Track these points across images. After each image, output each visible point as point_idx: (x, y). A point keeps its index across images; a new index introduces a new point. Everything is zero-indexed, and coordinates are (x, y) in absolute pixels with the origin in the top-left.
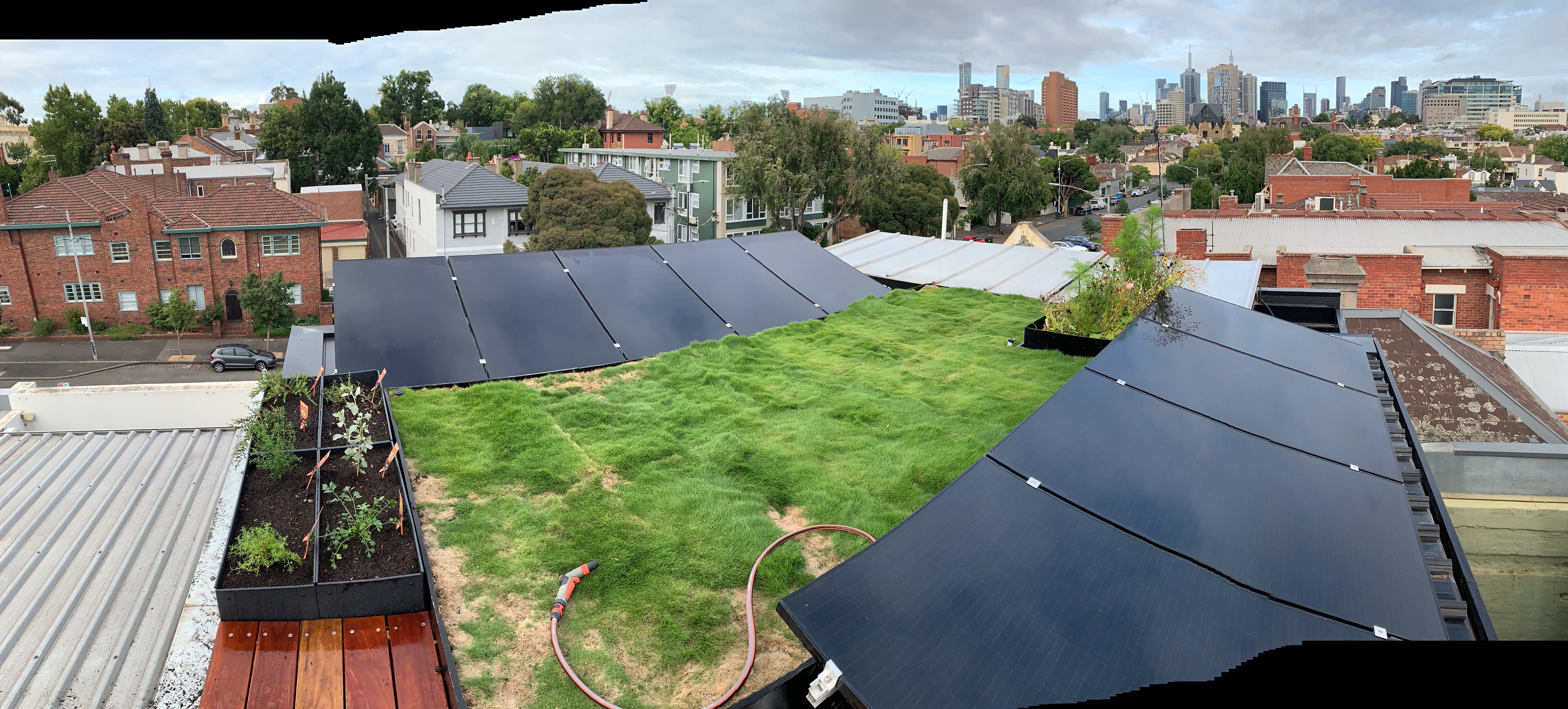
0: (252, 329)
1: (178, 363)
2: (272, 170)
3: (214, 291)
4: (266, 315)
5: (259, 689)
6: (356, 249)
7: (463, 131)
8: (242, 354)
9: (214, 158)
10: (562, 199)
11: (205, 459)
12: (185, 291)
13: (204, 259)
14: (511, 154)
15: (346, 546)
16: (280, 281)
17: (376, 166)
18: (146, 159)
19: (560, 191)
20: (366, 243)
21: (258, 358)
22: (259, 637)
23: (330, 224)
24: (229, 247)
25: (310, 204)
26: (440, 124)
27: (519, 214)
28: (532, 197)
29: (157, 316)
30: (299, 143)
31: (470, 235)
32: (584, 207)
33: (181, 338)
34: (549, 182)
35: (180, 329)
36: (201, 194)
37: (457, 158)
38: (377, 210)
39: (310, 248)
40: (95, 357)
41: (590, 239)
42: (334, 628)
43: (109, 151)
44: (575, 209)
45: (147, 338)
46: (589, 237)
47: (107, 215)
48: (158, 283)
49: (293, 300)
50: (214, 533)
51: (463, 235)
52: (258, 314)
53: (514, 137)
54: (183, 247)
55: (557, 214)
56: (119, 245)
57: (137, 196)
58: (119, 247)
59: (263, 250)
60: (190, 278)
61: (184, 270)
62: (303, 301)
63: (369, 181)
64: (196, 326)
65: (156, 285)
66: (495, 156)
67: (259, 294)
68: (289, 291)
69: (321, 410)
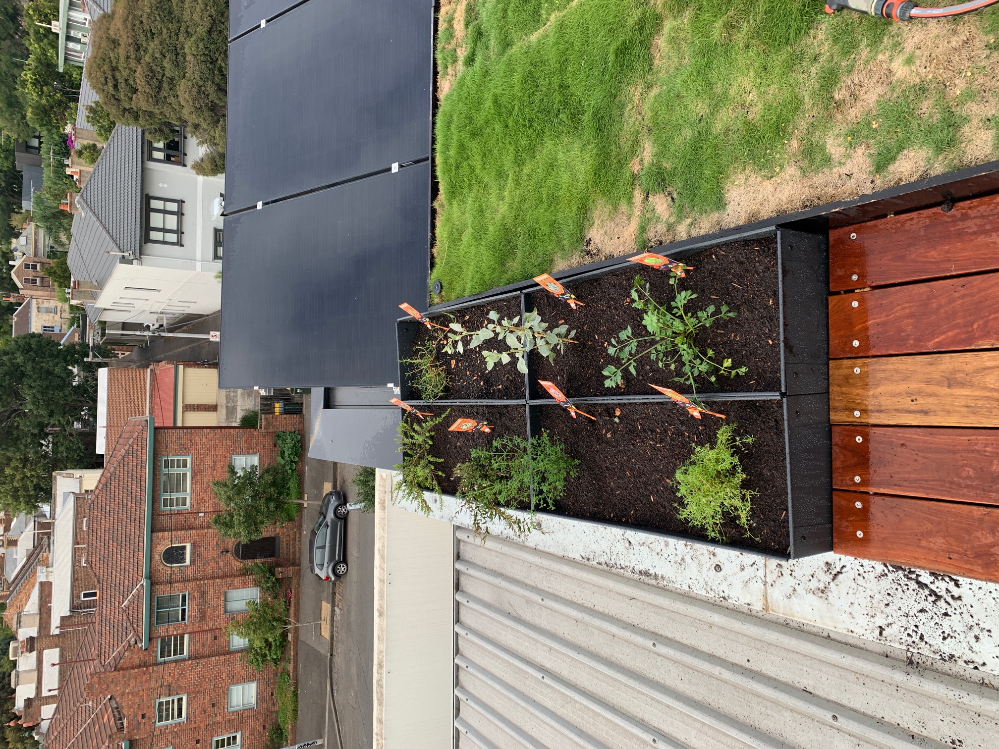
0: (290, 524)
1: (332, 625)
2: (66, 495)
3: (235, 576)
4: (272, 505)
5: (967, 486)
6: (188, 382)
7: (28, 218)
8: (324, 537)
9: (41, 576)
10: (137, 75)
11: (504, 584)
12: (232, 617)
13: (189, 589)
14: (64, 146)
15: (710, 353)
16: (225, 485)
17: (73, 346)
18: (35, 674)
19: (125, 74)
20: (181, 367)
21: (330, 515)
22: (862, 489)
23: (151, 413)
24: (174, 555)
25: (121, 441)
26: (16, 250)
27: (156, 145)
28: (131, 120)
29: (265, 656)
30: (31, 456)
31: (180, 222)
32: (152, 45)
33: (298, 620)
34: (110, 88)
35: (286, 623)
36: (94, 594)
37: (67, 230)
38: (136, 349)
39: (183, 441)
40: (319, 742)
41: (201, 46)
42: (846, 371)
43: (19, 728)
44: (155, 59)
45: (295, 668)
46: (197, 47)
47: (115, 730)
48: (219, 654)
49: (253, 467)
50: (642, 567)
51: (179, 232)
52: (270, 515)
53: (39, 137)
54: (169, 619)
55: (160, 88)
56: (160, 711)
57: (90, 687)
58: (163, 712)
59: (181, 507)
60: (215, 609)
61: (202, 617)
62: (255, 453)
63: (95, 356)
64: (282, 600)
65: (222, 658)
66: (68, 171)
67: (242, 514)
68: (240, 473)
69: (458, 402)
